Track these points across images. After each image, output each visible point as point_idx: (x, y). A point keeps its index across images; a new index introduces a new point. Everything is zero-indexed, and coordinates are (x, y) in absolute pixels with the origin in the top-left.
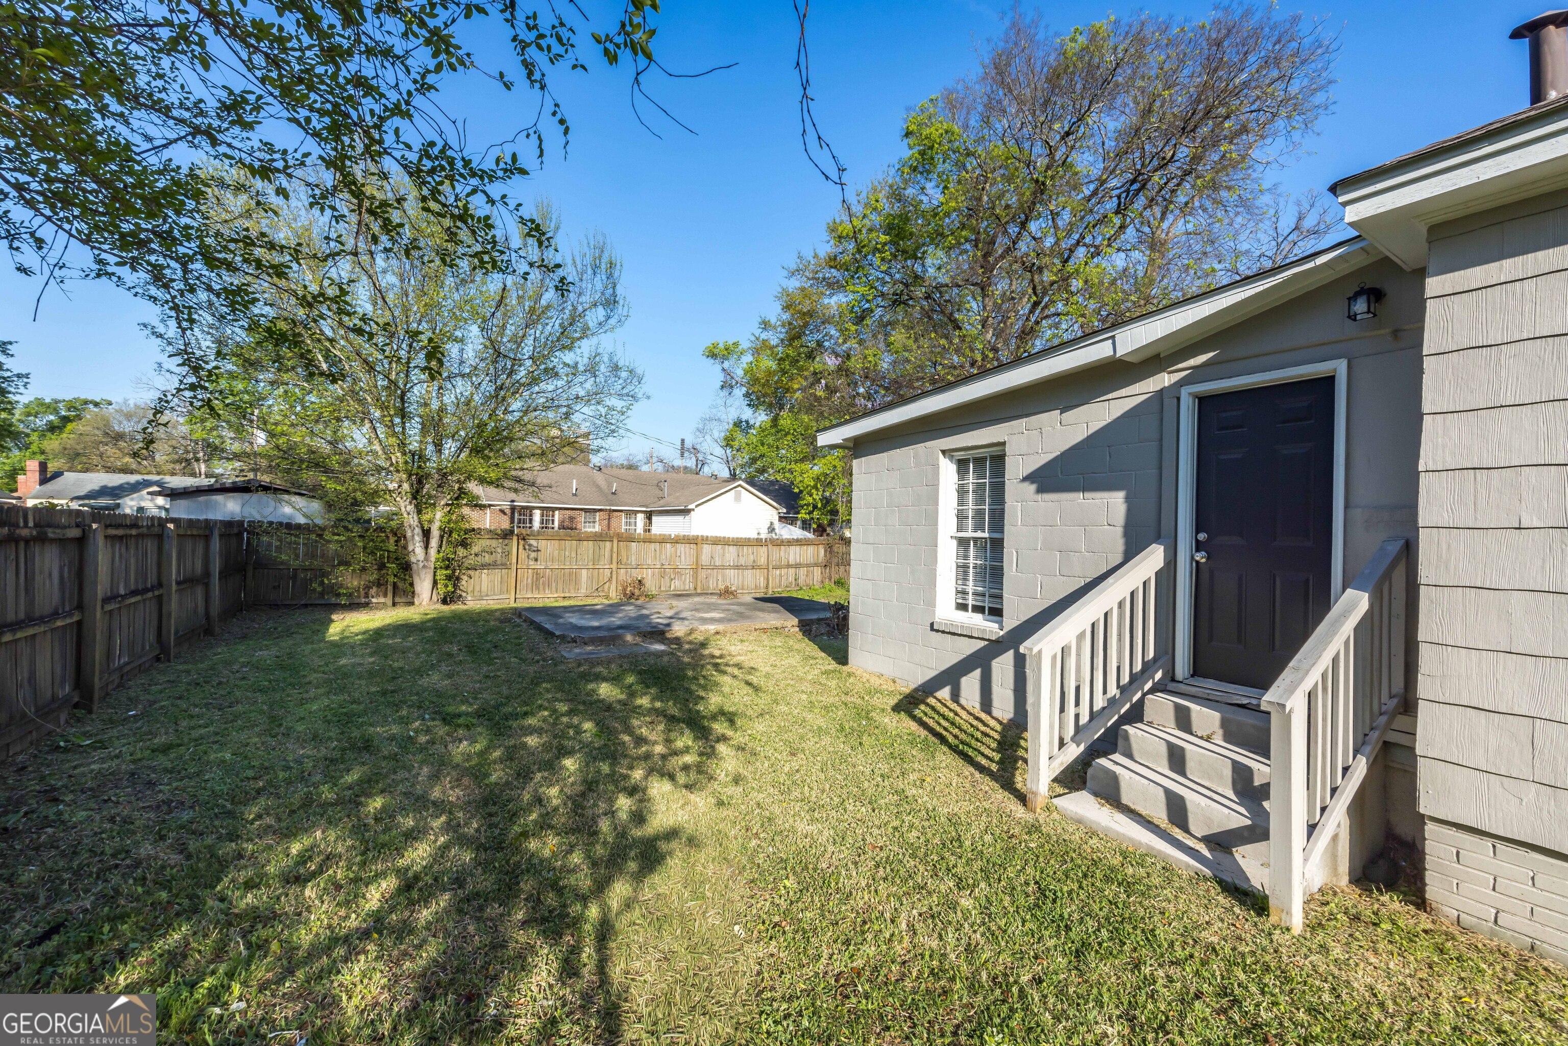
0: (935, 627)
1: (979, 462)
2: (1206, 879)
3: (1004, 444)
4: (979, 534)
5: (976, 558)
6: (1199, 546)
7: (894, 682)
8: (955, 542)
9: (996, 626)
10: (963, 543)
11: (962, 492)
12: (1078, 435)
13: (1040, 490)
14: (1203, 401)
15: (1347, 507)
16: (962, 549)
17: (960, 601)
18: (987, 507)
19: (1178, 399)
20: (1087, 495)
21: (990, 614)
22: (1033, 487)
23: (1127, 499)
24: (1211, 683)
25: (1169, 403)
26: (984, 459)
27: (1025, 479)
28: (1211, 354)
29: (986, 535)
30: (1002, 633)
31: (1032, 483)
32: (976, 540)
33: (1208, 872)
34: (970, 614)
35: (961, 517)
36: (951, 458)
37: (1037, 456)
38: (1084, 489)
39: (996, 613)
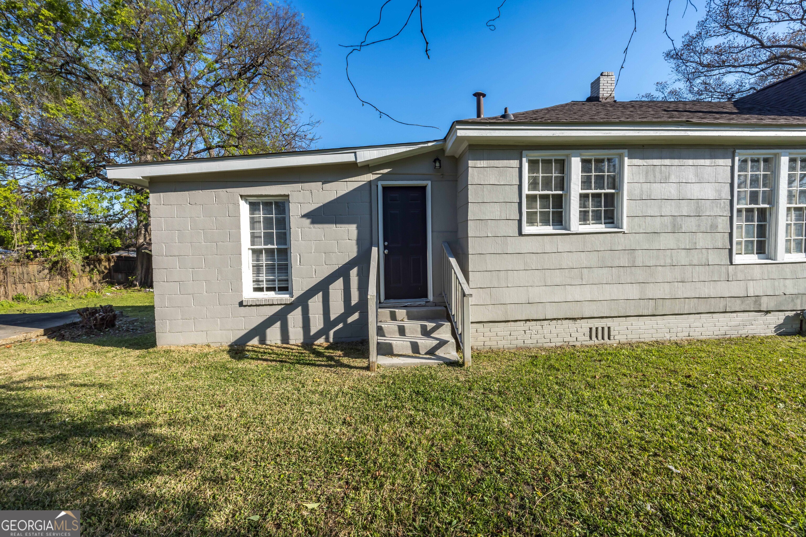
0: (244, 304)
1: (267, 205)
2: (441, 364)
3: (288, 196)
4: (269, 246)
5: (267, 260)
6: (385, 247)
7: (209, 346)
8: (251, 251)
9: (288, 296)
10: (256, 253)
11: (253, 222)
12: (331, 196)
13: (313, 222)
14: (385, 189)
15: (432, 232)
16: (255, 256)
17: (256, 286)
18: (275, 231)
19: (377, 186)
20: (337, 225)
21: (279, 290)
22: (308, 221)
23: (358, 228)
24: (392, 301)
25: (374, 187)
26: (271, 203)
27: (304, 216)
28: (389, 170)
29: (275, 247)
30: (293, 299)
31: (308, 218)
32: (266, 250)
33: (441, 362)
34: (265, 293)
35: (253, 237)
36: (246, 201)
37: (310, 205)
38: (336, 223)
39: (284, 289)
